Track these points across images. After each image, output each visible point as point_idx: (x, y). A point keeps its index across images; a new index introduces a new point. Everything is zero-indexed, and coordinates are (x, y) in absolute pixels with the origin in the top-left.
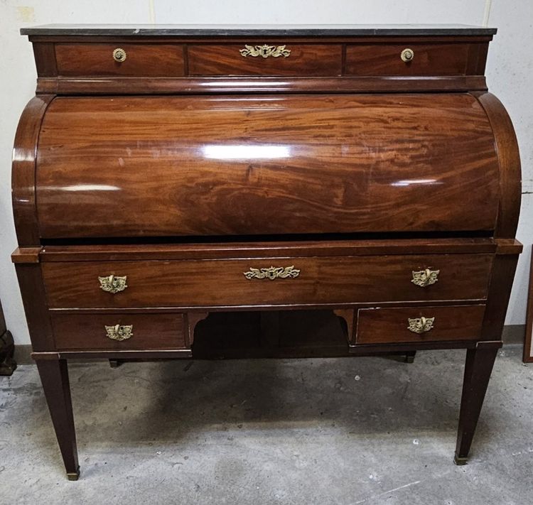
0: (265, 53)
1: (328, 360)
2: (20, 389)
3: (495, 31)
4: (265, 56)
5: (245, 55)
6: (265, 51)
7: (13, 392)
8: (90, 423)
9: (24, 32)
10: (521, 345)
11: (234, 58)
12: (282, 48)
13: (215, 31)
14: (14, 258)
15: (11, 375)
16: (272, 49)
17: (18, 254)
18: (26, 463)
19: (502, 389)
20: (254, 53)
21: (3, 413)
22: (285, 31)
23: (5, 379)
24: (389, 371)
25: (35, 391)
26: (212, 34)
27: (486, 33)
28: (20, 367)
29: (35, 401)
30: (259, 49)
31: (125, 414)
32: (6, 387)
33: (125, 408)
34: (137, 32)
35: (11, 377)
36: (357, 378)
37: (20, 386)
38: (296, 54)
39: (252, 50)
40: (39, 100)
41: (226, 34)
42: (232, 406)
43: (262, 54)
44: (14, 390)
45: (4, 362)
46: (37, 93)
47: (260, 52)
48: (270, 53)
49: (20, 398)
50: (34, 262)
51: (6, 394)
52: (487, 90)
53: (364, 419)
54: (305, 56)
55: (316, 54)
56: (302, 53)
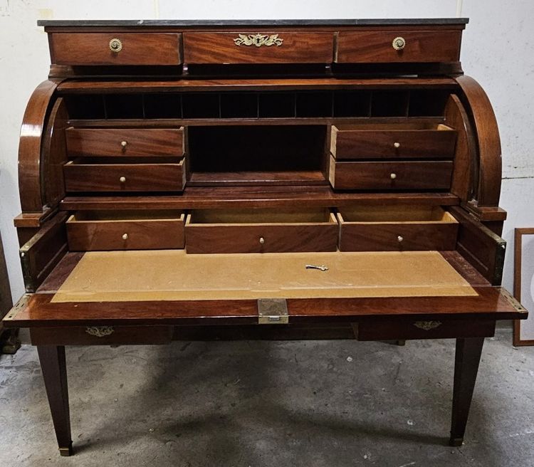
0: (258, 42)
1: (321, 342)
2: (21, 367)
3: (467, 20)
4: (258, 45)
5: (239, 44)
6: (258, 40)
7: (14, 369)
8: (86, 400)
9: (40, 23)
10: (510, 330)
11: (228, 46)
12: (274, 37)
13: (212, 21)
14: (16, 222)
15: (14, 354)
16: (265, 38)
17: (21, 218)
18: (20, 438)
19: (495, 371)
20: (247, 42)
21: (2, 389)
22: (274, 21)
23: (9, 357)
24: (381, 353)
25: (35, 369)
26: (209, 24)
27: (460, 22)
28: (24, 346)
29: (35, 379)
30: (252, 38)
31: (121, 391)
32: (9, 365)
33: (122, 386)
34: (141, 23)
35: (14, 356)
36: (349, 359)
37: (22, 364)
38: (288, 42)
39: (246, 39)
40: (51, 82)
41: (222, 24)
42: (226, 385)
43: (255, 43)
44: (16, 367)
45: (9, 340)
46: (49, 77)
47: (254, 41)
48: (263, 42)
49: (20, 375)
50: (35, 226)
51: (7, 371)
52: (463, 73)
53: (357, 399)
54: (297, 44)
55: (307, 43)
56: (295, 42)
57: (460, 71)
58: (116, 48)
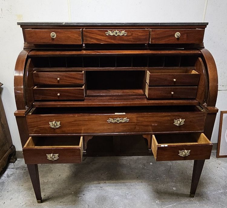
0: (116, 34)
1: (140, 157)
2: (18, 168)
3: (207, 24)
4: (116, 35)
5: (108, 35)
6: (116, 33)
7: (15, 169)
8: (46, 181)
9: (18, 24)
10: (216, 151)
11: (103, 36)
12: (123, 32)
13: (96, 23)
14: (15, 114)
15: (15, 162)
16: (119, 32)
17: (17, 112)
18: (21, 197)
19: (209, 168)
20: (112, 34)
21: (11, 177)
22: (123, 23)
23: (12, 164)
25: (24, 169)
26: (94, 25)
27: (204, 24)
28: (18, 159)
29: (24, 173)
30: (114, 32)
31: (60, 178)
32: (13, 167)
33: (60, 175)
34: (64, 24)
35: (15, 163)
36: (151, 164)
37: (18, 167)
38: (130, 34)
39: (111, 32)
40: (25, 51)
41: (100, 25)
42: (102, 175)
43: (115, 34)
44: (16, 168)
45: (12, 157)
46: (24, 49)
47: (114, 33)
48: (118, 34)
49: (18, 171)
50: (23, 116)
51: (13, 170)
52: (204, 47)
53: (154, 180)
54: (133, 35)
55: (138, 34)
56: (132, 34)
57: (203, 47)
58: (54, 36)
